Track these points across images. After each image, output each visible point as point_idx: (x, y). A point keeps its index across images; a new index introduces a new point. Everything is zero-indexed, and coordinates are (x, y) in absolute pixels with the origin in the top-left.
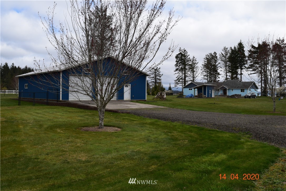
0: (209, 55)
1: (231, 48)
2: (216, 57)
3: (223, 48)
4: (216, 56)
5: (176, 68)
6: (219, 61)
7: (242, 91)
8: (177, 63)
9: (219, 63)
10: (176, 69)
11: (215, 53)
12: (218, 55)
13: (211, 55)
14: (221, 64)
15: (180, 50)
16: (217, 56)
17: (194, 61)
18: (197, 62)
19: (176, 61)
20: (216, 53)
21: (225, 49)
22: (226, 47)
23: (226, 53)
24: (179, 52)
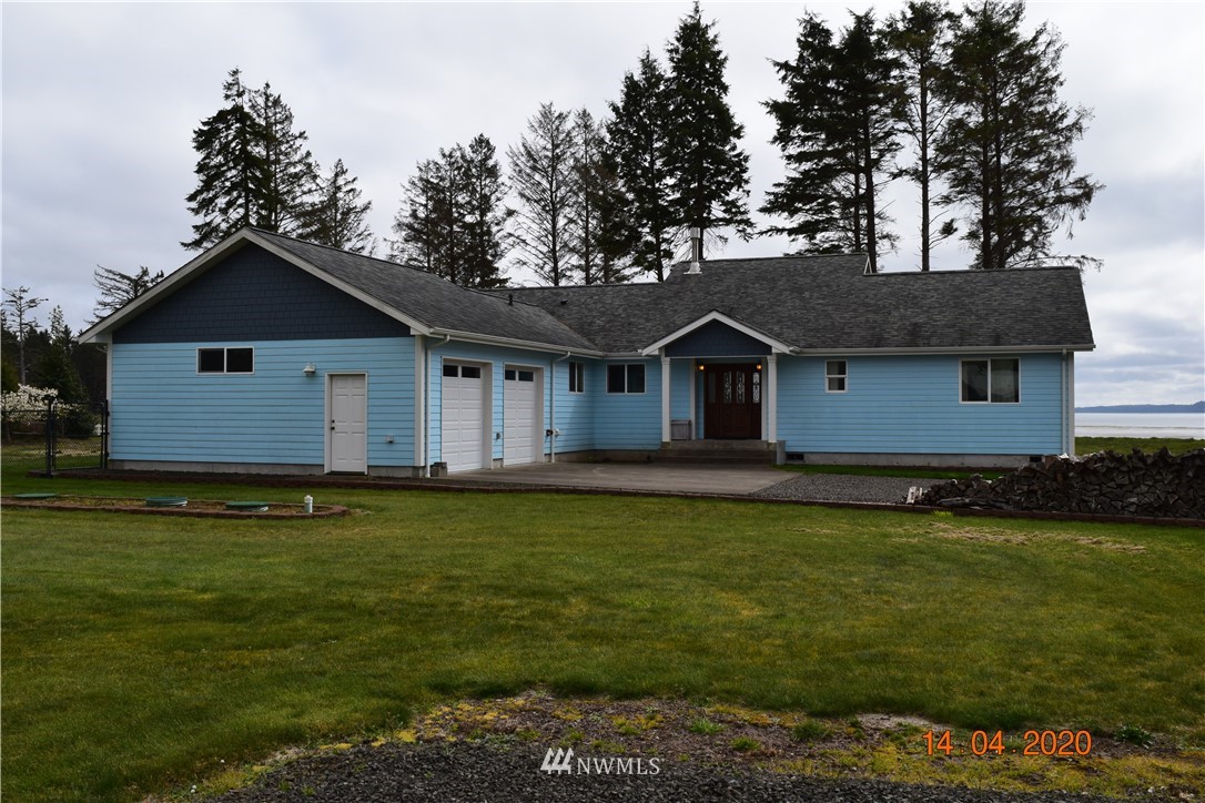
0: (442, 162)
1: (585, 115)
2: (493, 172)
3: (535, 113)
4: (491, 163)
5: (200, 220)
6: (511, 200)
7: (973, 393)
8: (207, 186)
9: (510, 213)
10: (197, 228)
11: (482, 143)
12: (501, 159)
13: (451, 164)
14: (521, 219)
15: (233, 87)
16: (495, 166)
17: (340, 195)
18: (359, 203)
19: (201, 168)
20: (488, 142)
21: (549, 121)
22: (556, 110)
23: (555, 146)
24: (229, 105)
